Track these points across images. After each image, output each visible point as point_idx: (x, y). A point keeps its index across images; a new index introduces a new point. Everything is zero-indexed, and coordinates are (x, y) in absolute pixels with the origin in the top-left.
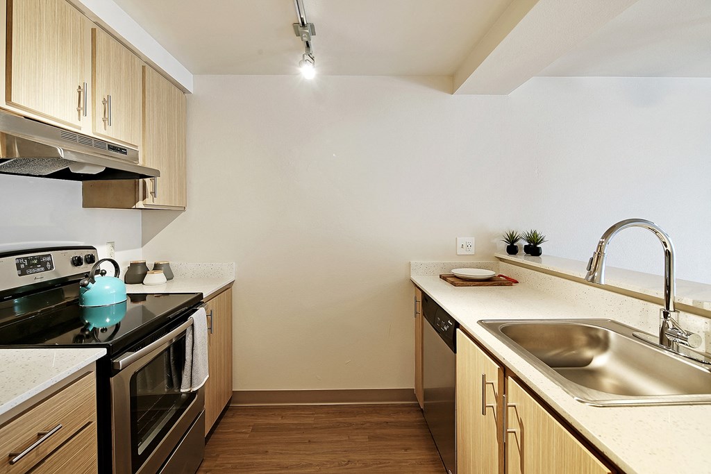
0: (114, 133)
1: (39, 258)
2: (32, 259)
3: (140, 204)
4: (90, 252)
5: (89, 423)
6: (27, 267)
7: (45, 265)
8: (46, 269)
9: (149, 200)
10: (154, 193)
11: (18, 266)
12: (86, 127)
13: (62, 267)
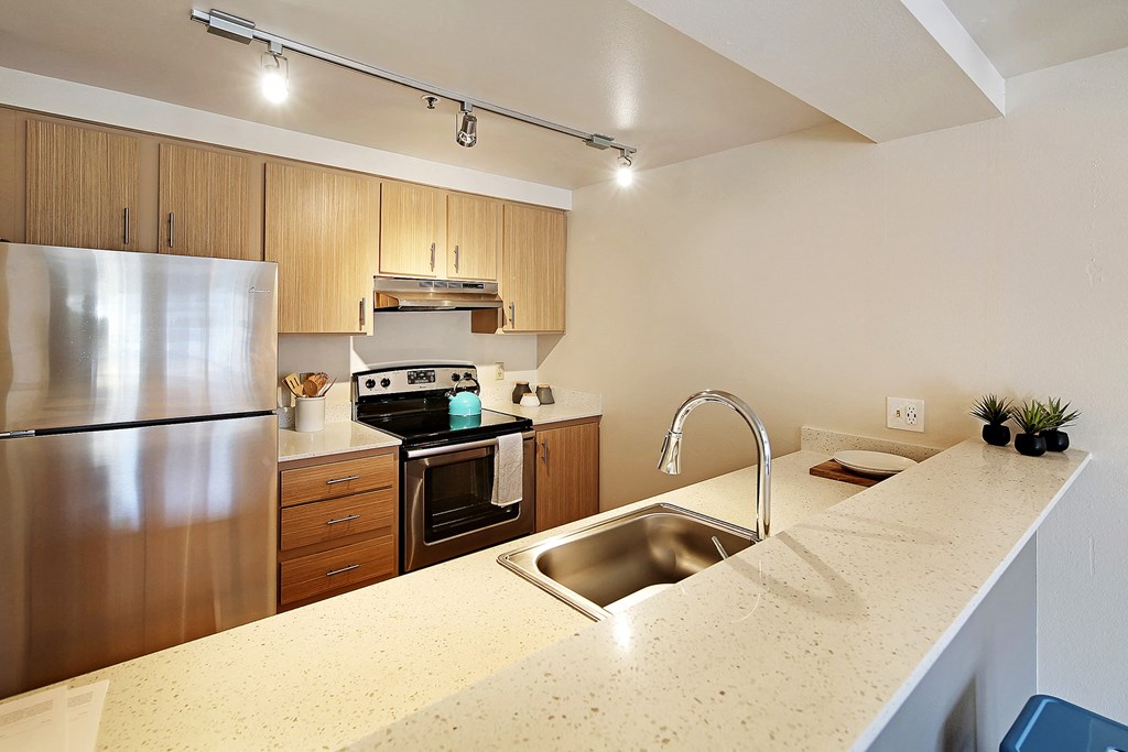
0: (468, 273)
1: (425, 373)
2: (420, 373)
3: (499, 331)
4: (469, 371)
5: (390, 487)
6: (416, 379)
7: (430, 378)
8: (430, 381)
9: (508, 327)
10: (512, 320)
11: (409, 377)
12: (442, 273)
13: (442, 380)
